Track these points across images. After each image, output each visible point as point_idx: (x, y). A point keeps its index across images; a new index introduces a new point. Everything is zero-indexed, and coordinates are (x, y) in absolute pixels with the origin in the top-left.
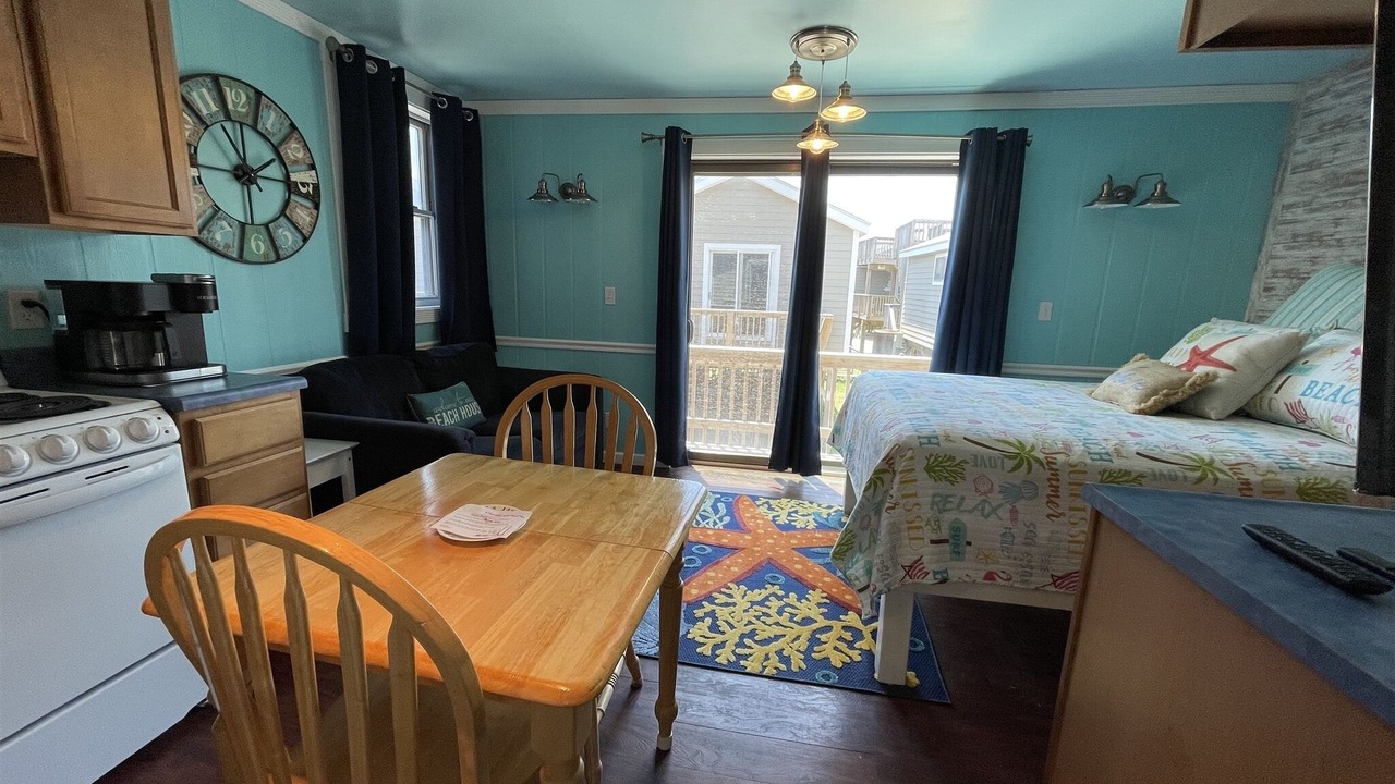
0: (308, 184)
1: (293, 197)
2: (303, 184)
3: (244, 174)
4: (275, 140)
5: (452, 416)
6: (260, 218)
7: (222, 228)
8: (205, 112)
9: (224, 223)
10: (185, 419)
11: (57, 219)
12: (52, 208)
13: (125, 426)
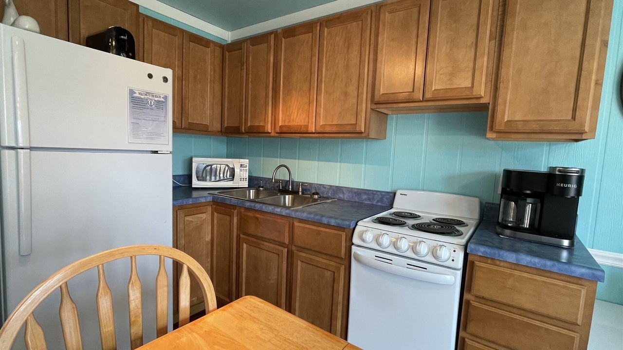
10: (470, 258)
11: (489, 135)
12: (488, 129)
13: (435, 247)
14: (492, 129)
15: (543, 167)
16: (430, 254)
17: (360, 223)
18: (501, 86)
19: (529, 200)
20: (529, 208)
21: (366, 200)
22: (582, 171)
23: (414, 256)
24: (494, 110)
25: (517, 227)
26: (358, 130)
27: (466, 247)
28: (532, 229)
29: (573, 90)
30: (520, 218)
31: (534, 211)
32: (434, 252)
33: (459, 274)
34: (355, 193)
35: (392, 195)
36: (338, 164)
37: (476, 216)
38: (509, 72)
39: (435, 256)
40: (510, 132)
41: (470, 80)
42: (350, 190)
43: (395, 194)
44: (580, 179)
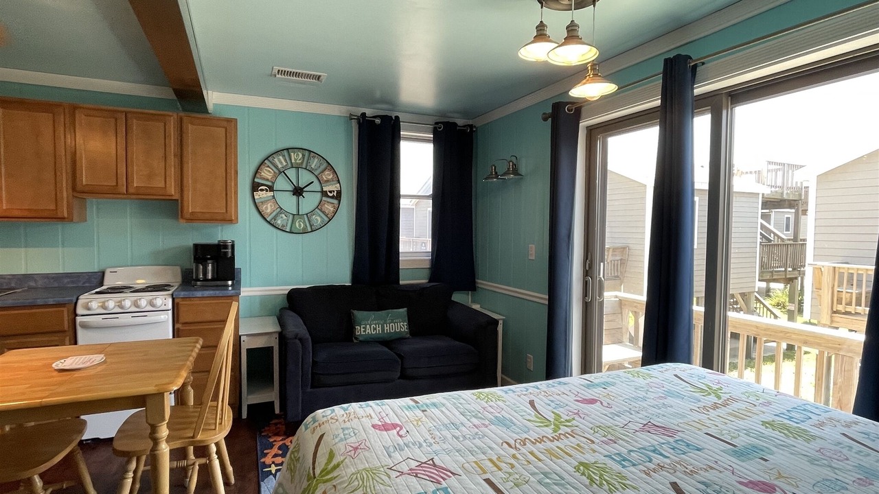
0: (334, 191)
1: (324, 199)
2: (330, 192)
3: (298, 192)
4: (316, 173)
5: (375, 329)
6: (303, 211)
7: (282, 218)
8: (280, 166)
9: (283, 215)
10: (176, 301)
11: (181, 221)
12: (180, 217)
13: (151, 300)
14: (182, 217)
15: (214, 241)
16: (149, 305)
17: (81, 297)
18: (185, 189)
19: (209, 261)
20: (210, 267)
21: (68, 283)
22: (233, 241)
23: (138, 310)
24: (182, 203)
25: (205, 280)
26: (60, 215)
27: (172, 295)
28: (213, 279)
29: (224, 196)
30: (205, 273)
31: (213, 267)
32: (151, 303)
33: (170, 313)
34: (53, 278)
35: (102, 274)
36: (23, 249)
37: (179, 279)
38: (189, 181)
39: (153, 305)
40: (193, 218)
41: (163, 182)
42: (46, 276)
43: (103, 273)
44: (233, 246)
